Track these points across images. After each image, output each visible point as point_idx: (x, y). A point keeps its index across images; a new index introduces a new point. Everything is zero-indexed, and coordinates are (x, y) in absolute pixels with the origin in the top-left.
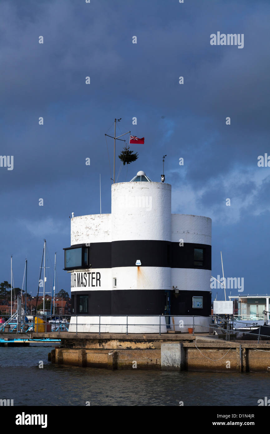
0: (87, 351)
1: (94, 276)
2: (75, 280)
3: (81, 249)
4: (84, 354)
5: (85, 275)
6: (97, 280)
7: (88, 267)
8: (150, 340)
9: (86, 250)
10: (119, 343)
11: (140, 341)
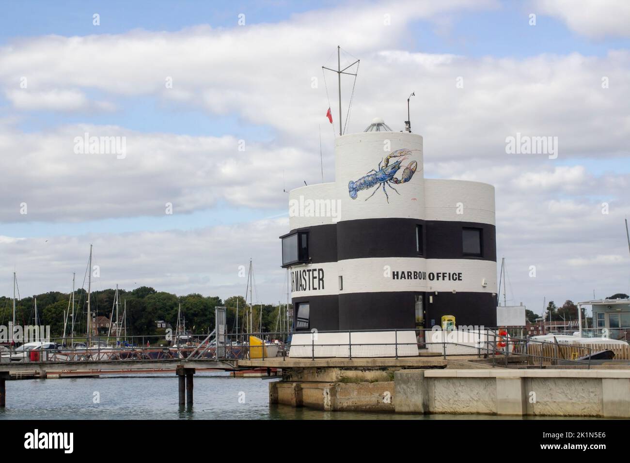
0: (303, 386)
1: (316, 274)
2: (293, 281)
3: (296, 237)
4: (299, 390)
5: (304, 273)
6: (320, 280)
7: (307, 262)
8: (383, 368)
9: (304, 236)
10: (339, 372)
11: (369, 370)
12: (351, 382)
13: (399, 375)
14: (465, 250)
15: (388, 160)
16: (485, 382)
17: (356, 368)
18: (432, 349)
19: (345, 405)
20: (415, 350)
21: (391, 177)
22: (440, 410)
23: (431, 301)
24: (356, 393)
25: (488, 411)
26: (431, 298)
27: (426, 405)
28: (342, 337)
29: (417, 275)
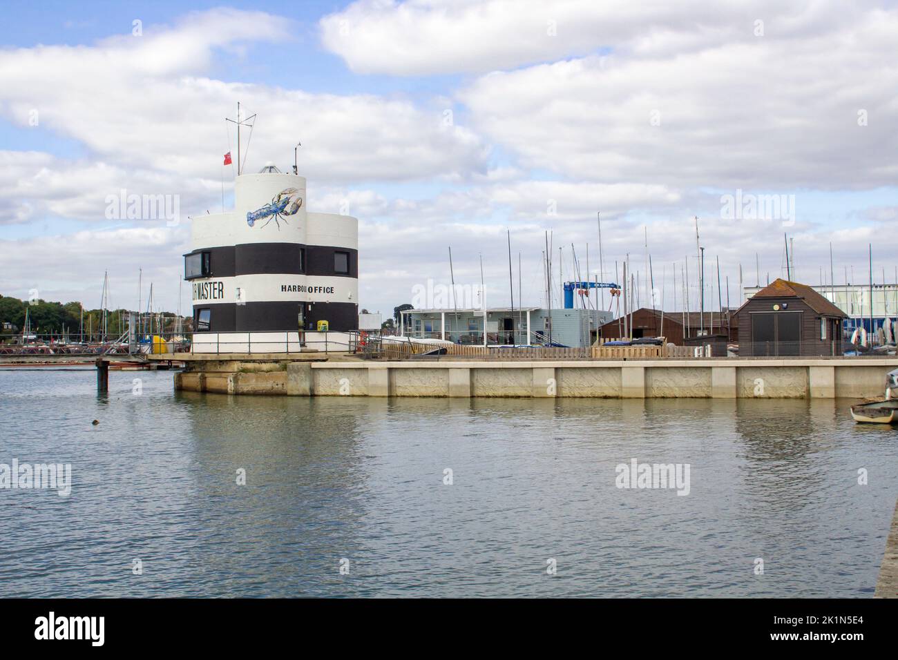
0: (207, 375)
1: (216, 286)
2: (196, 292)
3: (200, 255)
4: (203, 378)
5: (206, 285)
6: (219, 291)
7: (209, 276)
8: (276, 361)
9: (207, 255)
10: (240, 364)
11: (265, 362)
12: (250, 372)
13: (291, 367)
14: (337, 269)
15: (279, 197)
16: (359, 372)
17: (254, 361)
18: (310, 347)
19: (245, 389)
20: (297, 348)
21: (282, 210)
22: (323, 393)
23: (310, 309)
24: (254, 380)
25: (361, 394)
26: (310, 306)
27: (312, 390)
28: (243, 337)
29: (300, 289)
